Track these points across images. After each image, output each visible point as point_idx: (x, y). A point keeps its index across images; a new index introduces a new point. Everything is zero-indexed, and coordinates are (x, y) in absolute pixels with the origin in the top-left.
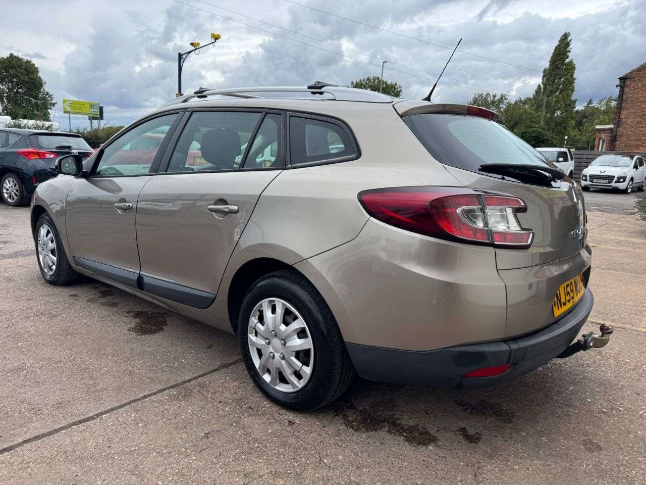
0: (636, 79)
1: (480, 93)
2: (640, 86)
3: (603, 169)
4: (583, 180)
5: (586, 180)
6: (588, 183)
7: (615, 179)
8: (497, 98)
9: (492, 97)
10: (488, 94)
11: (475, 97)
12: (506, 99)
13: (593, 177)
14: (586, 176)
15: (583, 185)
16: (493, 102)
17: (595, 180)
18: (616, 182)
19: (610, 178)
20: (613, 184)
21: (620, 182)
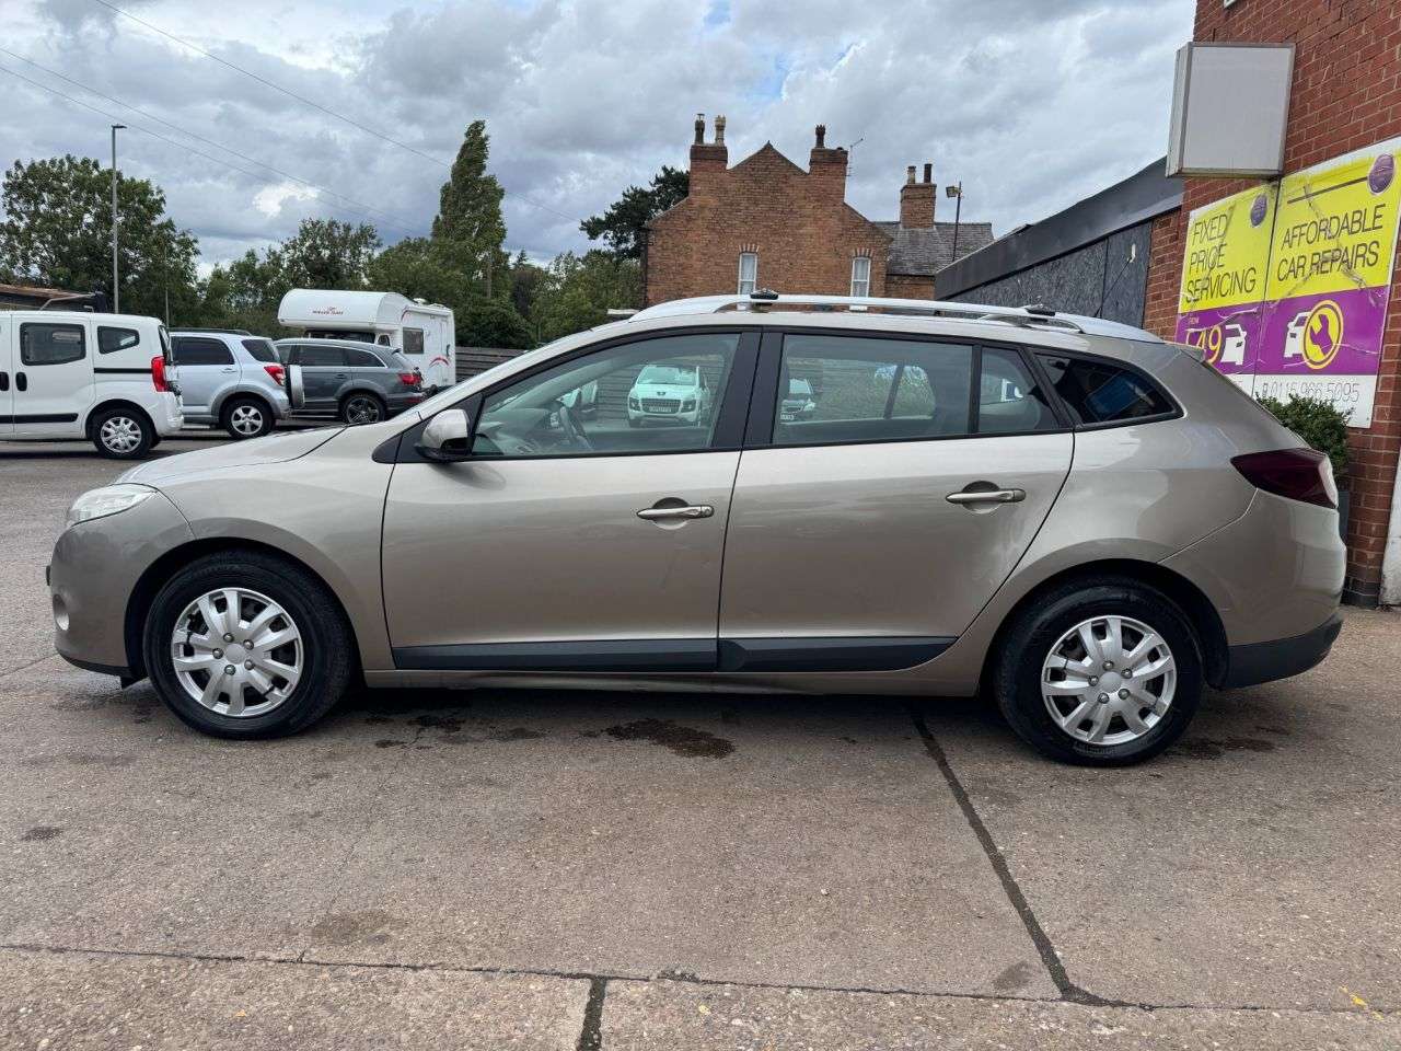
0: (664, 232)
1: (315, 221)
2: (670, 246)
3: (662, 388)
4: (631, 408)
5: (637, 408)
6: (642, 413)
7: (682, 406)
8: (353, 233)
9: (342, 230)
10: (334, 223)
11: (305, 228)
12: (373, 237)
13: (648, 402)
14: (636, 401)
15: (632, 417)
16: (344, 240)
17: (651, 409)
18: (684, 410)
19: (674, 404)
20: (679, 414)
21: (690, 411)
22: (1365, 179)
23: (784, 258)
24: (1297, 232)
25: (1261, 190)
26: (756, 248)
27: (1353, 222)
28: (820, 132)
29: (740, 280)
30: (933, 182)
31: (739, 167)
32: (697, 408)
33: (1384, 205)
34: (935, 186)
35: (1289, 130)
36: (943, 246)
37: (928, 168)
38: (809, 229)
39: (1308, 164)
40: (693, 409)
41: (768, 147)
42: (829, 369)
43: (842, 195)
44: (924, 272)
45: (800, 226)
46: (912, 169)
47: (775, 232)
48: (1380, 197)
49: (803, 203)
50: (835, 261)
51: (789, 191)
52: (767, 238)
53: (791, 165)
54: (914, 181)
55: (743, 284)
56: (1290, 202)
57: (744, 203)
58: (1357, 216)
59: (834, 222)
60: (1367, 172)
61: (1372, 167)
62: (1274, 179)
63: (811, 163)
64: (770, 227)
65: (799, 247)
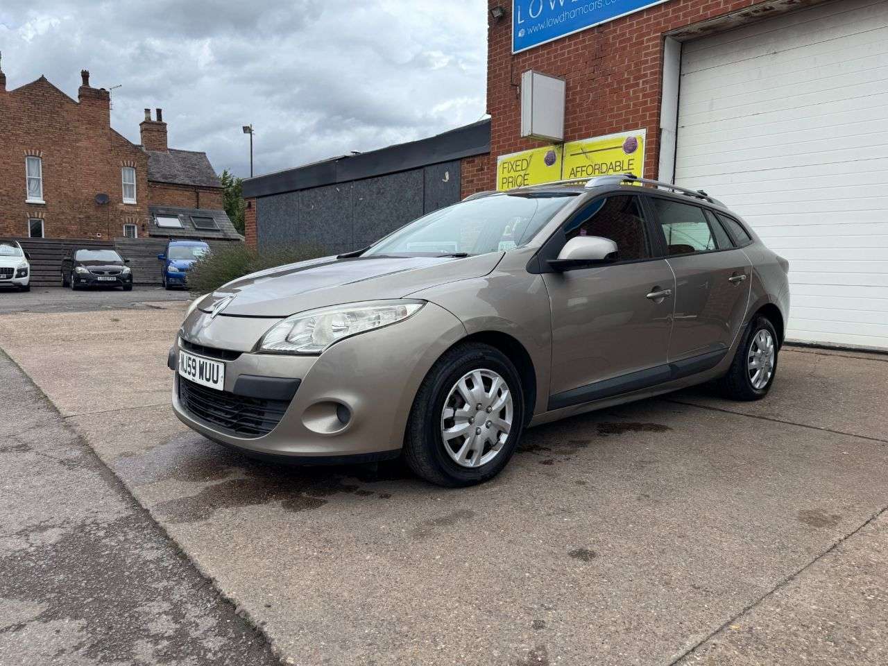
7: (15, 273)
18: (18, 276)
19: (9, 272)
20: (14, 279)
21: (22, 276)
22: (621, 147)
23: (66, 163)
24: (578, 169)
25: (551, 148)
26: (40, 153)
27: (616, 166)
28: (85, 76)
29: (27, 177)
30: (163, 121)
31: (19, 92)
32: (29, 274)
33: (633, 159)
34: (166, 124)
35: (566, 120)
36: (177, 164)
37: (159, 111)
38: (83, 144)
39: (581, 137)
40: (26, 275)
41: (42, 79)
42: (120, 244)
43: (109, 122)
44: (169, 180)
45: (77, 141)
46: (147, 111)
47: (55, 143)
48: (631, 156)
49: (77, 124)
50: (107, 168)
51: (65, 114)
52: (49, 147)
53: (64, 96)
54: (150, 120)
55: (30, 179)
56: (571, 155)
57: (25, 119)
58: (618, 164)
59: (103, 140)
60: (622, 144)
61: (624, 142)
62: (559, 143)
63: (79, 97)
64: (49, 138)
65: (77, 156)
